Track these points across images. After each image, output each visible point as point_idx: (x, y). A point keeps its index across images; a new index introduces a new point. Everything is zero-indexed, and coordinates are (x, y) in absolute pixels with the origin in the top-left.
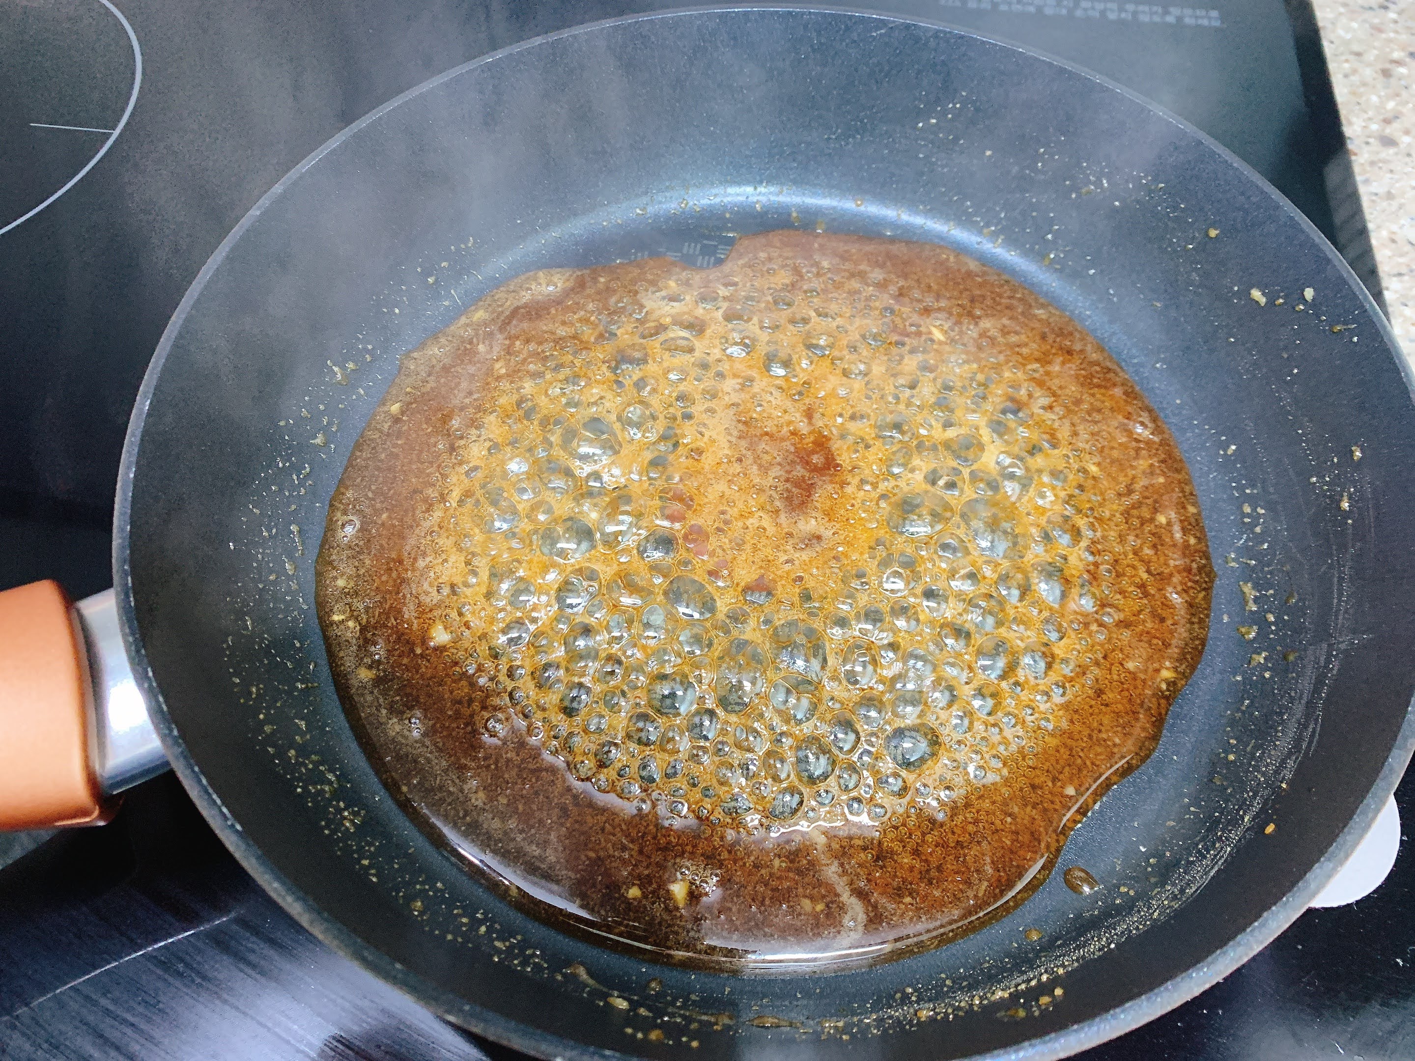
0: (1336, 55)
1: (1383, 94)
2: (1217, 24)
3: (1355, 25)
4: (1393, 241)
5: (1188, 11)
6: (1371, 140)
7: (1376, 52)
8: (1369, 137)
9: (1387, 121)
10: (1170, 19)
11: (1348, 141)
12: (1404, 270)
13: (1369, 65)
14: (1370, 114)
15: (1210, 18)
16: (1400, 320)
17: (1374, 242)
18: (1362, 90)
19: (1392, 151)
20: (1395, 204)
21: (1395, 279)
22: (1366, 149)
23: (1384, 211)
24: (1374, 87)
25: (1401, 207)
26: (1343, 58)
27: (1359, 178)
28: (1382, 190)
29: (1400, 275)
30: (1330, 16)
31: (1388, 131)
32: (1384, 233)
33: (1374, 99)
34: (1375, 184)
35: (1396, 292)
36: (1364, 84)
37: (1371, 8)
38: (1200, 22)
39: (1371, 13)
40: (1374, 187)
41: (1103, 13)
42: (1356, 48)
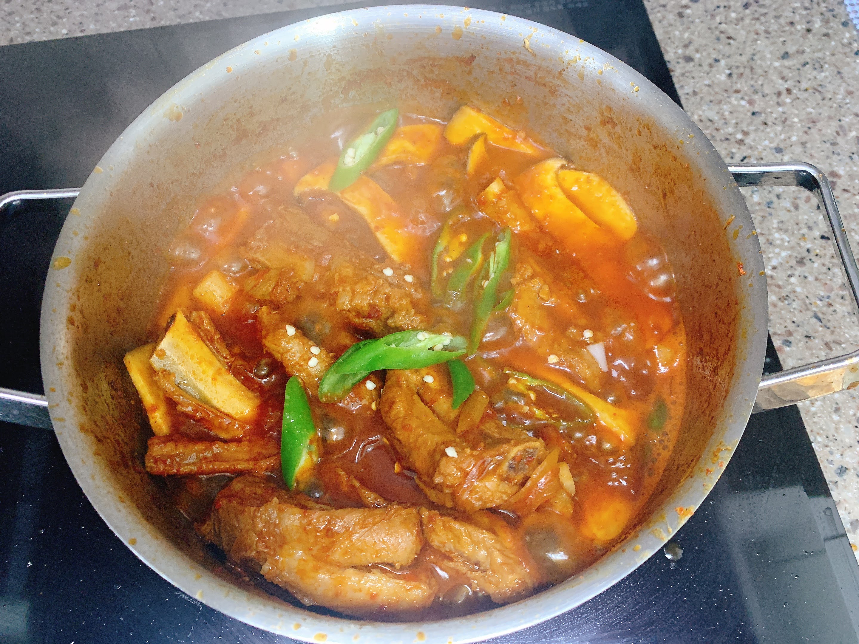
0: (652, 9)
1: (681, 29)
6: (680, 60)
8: (678, 58)
9: (686, 46)
11: (668, 63)
13: (672, 12)
14: (677, 43)
18: (670, 29)
19: (691, 64)
20: (698, 97)
22: (678, 66)
23: (693, 103)
24: (675, 26)
25: (702, 98)
26: (656, 10)
27: (677, 86)
28: (690, 91)
31: (688, 52)
33: (677, 33)
34: (686, 87)
36: (671, 25)
38: (577, 5)
40: (688, 89)
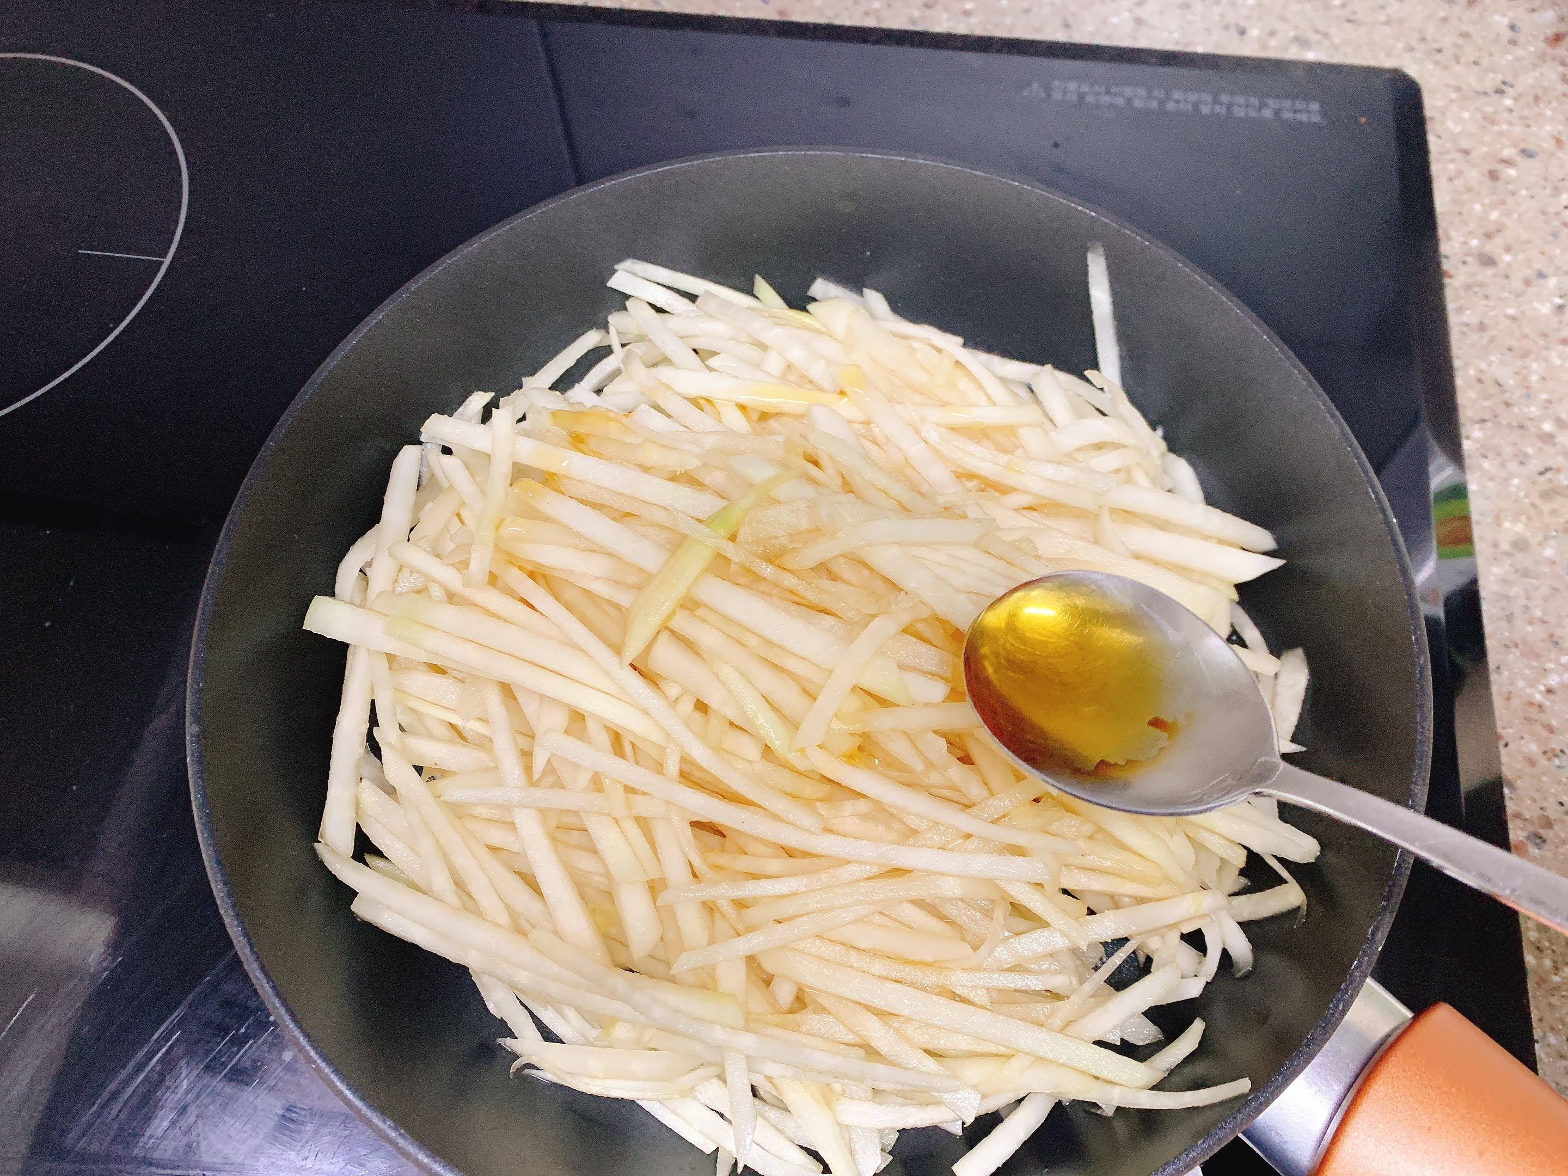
0: (1441, 153)
1: (1487, 201)
2: (1316, 118)
3: (1466, 115)
4: (1480, 381)
5: (1287, 103)
6: (1469, 259)
7: (1485, 149)
8: (1467, 255)
9: (1488, 236)
10: (1267, 114)
11: (1444, 261)
12: (1487, 416)
13: (1478, 166)
14: (1472, 226)
15: (1309, 112)
16: (1478, 474)
17: (1459, 382)
18: (1466, 197)
19: (1490, 271)
20: (1486, 336)
21: (1477, 426)
22: (1463, 269)
23: (1473, 345)
24: (1479, 193)
25: (1492, 340)
26: (1449, 157)
27: (1451, 306)
28: (1474, 320)
29: (1483, 421)
30: (1441, 103)
31: (1489, 247)
32: (1472, 372)
33: (1478, 207)
34: (1468, 312)
35: (1477, 440)
36: (1469, 190)
37: (1485, 93)
38: (1299, 116)
39: (1485, 99)
40: (1469, 317)
41: (1196, 106)
42: (1464, 144)
